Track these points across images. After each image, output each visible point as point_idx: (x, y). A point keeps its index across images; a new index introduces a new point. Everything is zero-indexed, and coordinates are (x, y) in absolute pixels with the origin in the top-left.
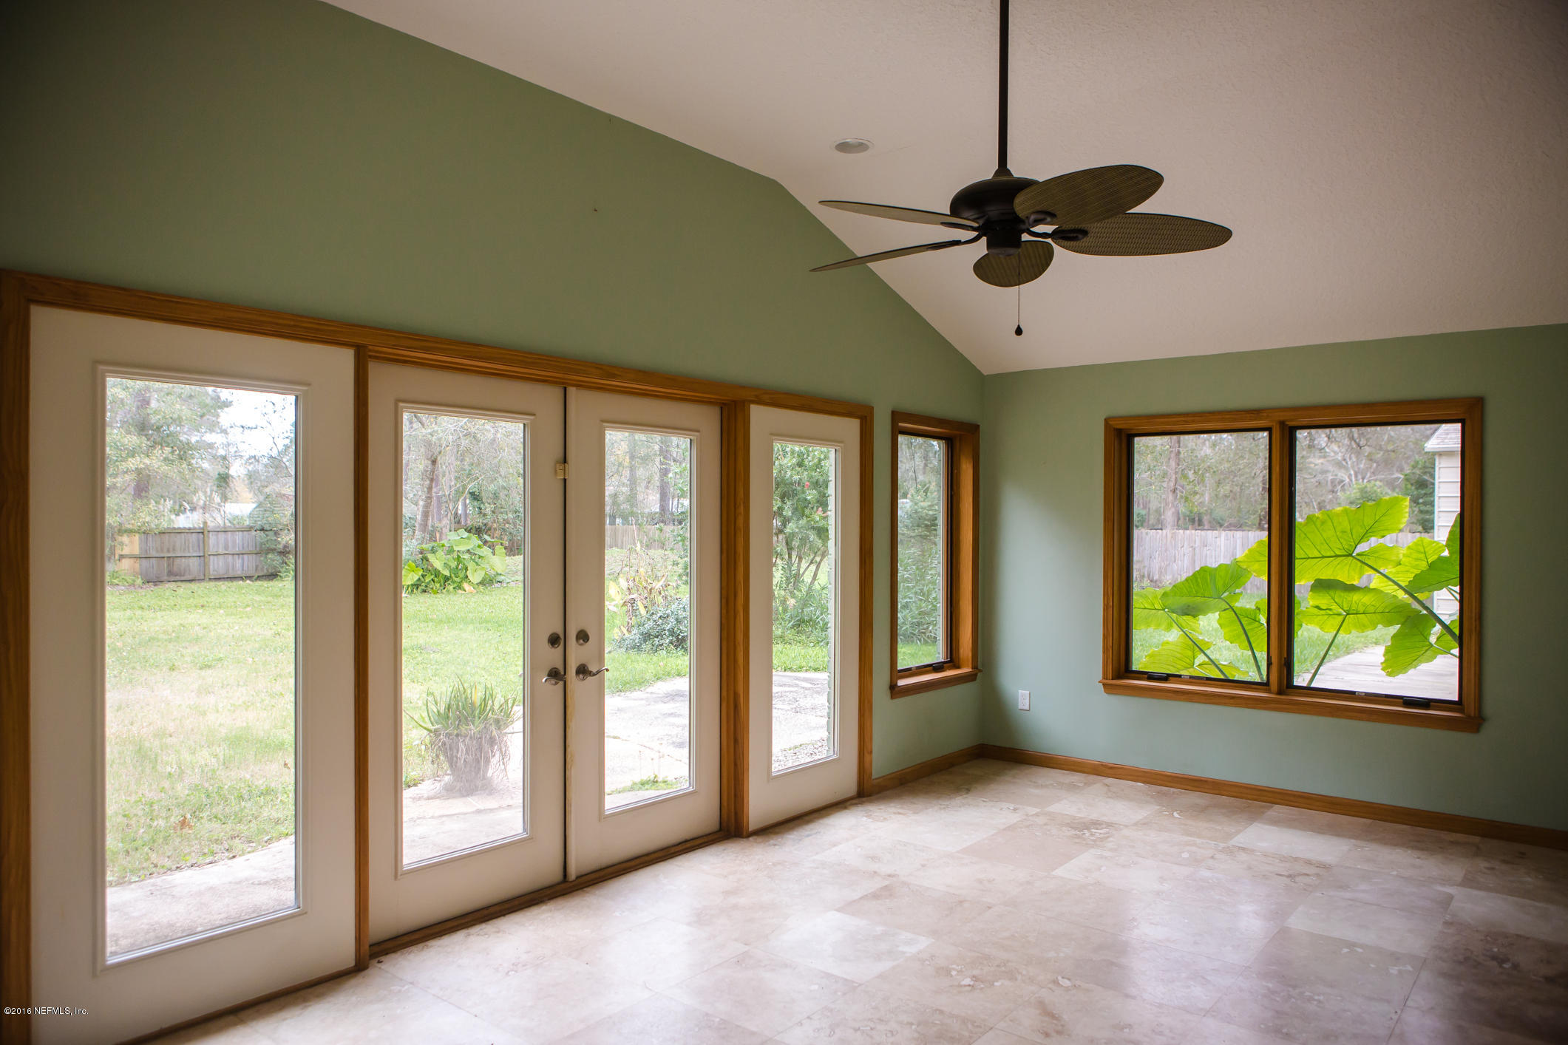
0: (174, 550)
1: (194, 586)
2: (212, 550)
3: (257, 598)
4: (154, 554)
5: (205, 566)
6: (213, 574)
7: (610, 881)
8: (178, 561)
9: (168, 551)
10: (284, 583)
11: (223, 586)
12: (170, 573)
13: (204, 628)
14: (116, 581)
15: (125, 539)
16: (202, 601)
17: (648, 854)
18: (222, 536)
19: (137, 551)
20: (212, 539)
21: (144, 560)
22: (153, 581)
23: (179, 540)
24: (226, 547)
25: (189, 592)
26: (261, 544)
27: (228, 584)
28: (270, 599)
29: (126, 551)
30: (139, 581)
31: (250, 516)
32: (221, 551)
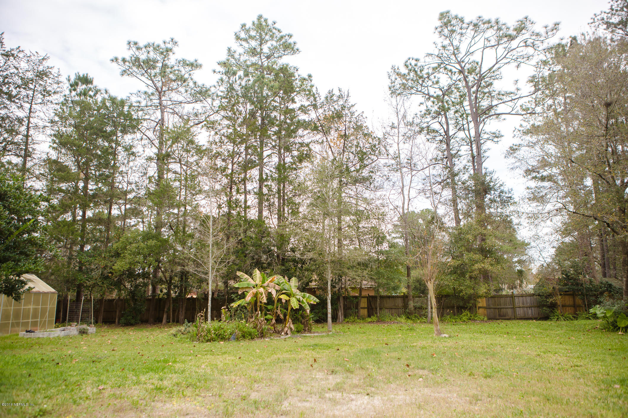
0: (500, 305)
1: (508, 322)
2: (517, 305)
3: (536, 330)
4: (492, 306)
5: (514, 313)
6: (518, 317)
8: (502, 310)
9: (498, 305)
10: (552, 322)
11: (522, 322)
12: (500, 315)
13: (502, 347)
14: (476, 319)
15: (480, 300)
16: (508, 330)
18: (521, 298)
19: (485, 305)
20: (516, 299)
21: (488, 310)
22: (492, 318)
23: (502, 300)
24: (523, 304)
25: (505, 325)
26: (540, 302)
27: (524, 321)
28: (542, 331)
29: (480, 305)
30: (486, 319)
31: (534, 289)
32: (521, 305)
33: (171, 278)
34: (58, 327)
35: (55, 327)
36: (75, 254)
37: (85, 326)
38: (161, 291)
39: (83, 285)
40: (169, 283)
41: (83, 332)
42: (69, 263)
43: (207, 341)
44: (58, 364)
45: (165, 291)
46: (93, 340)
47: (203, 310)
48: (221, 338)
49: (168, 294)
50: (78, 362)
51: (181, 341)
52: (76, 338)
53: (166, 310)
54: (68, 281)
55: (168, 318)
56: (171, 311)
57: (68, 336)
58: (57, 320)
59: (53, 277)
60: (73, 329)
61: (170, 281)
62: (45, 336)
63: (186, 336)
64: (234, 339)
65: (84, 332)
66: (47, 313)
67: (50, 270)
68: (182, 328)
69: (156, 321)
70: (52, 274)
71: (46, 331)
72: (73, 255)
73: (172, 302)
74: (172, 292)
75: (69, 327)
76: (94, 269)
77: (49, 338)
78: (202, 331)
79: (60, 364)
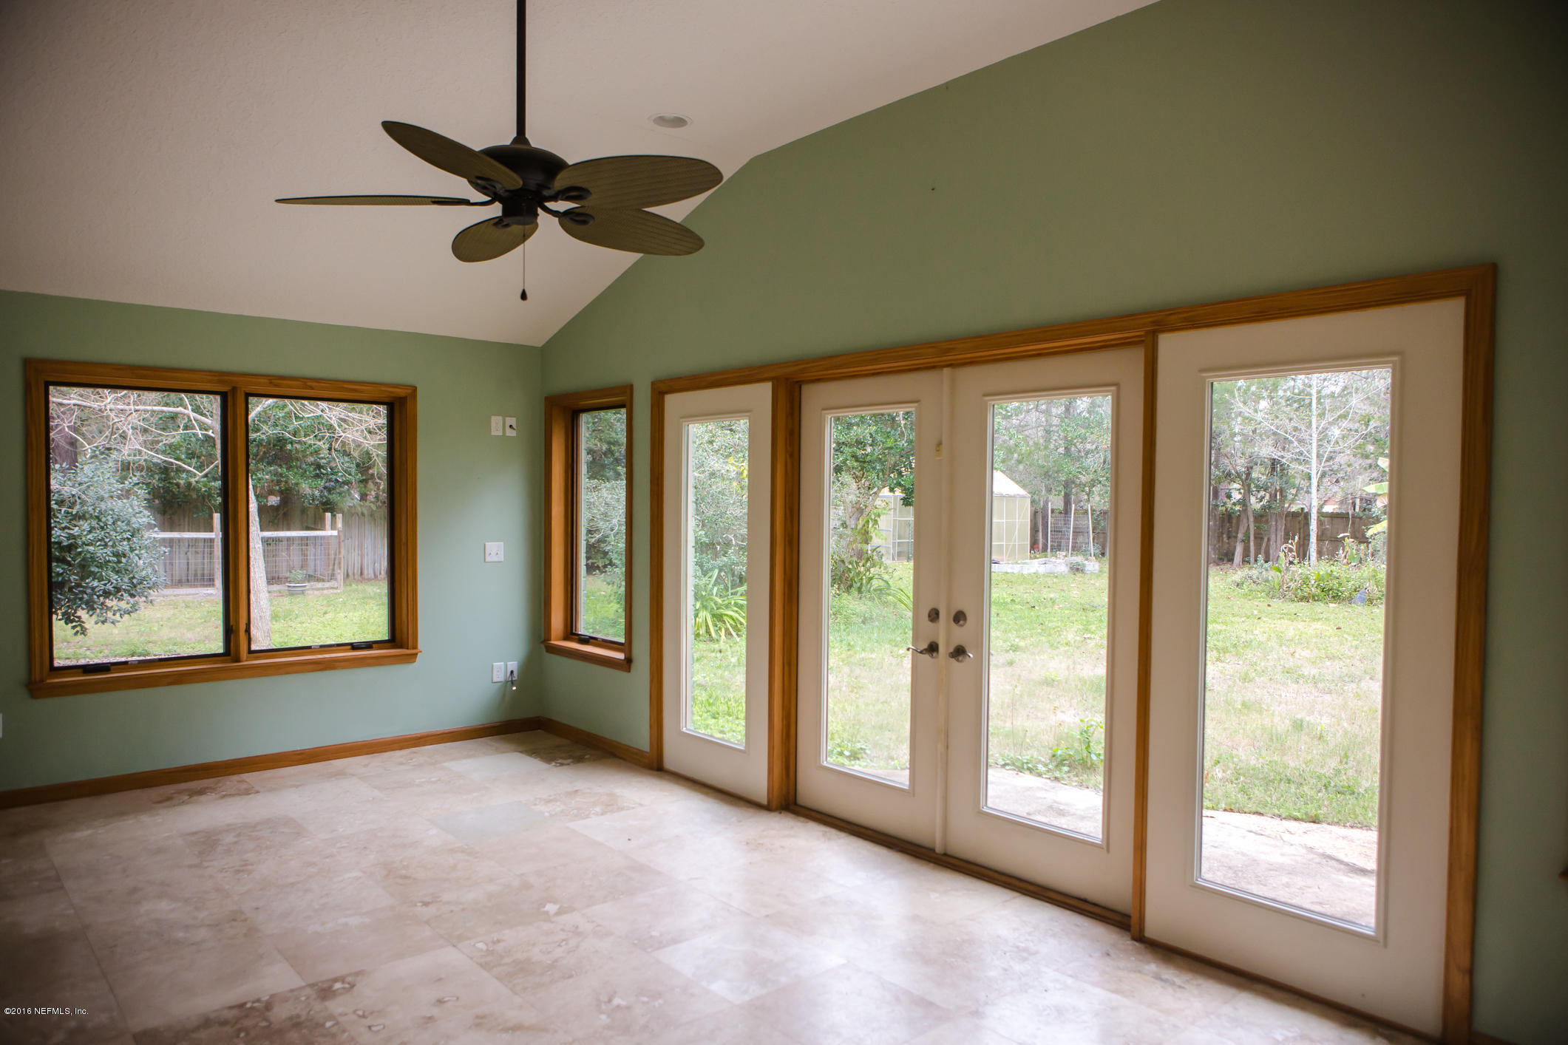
7: (949, 870)
17: (1020, 880)
33: (1249, 469)
34: (1035, 558)
35: (1031, 558)
36: (1055, 421)
37: (1079, 559)
38: (1229, 496)
39: (1073, 482)
40: (1246, 480)
41: (1076, 569)
42: (1048, 441)
43: (1301, 600)
44: (1034, 607)
45: (1237, 496)
46: (1092, 582)
47: (1293, 539)
48: (1333, 597)
49: (1244, 502)
50: (1062, 609)
51: (1249, 596)
52: (1064, 577)
53: (1240, 536)
54: (1046, 475)
55: (1246, 553)
56: (1252, 538)
57: (1050, 574)
58: (1034, 545)
59: (1021, 467)
60: (1059, 563)
61: (1248, 474)
62: (1015, 571)
63: (1260, 588)
64: (1363, 600)
65: (1078, 569)
66: (1017, 532)
67: (1016, 455)
68: (1254, 573)
69: (1221, 559)
70: (1019, 462)
71: (1017, 563)
72: (1051, 426)
73: (1251, 519)
74: (1253, 499)
75: (1053, 559)
76: (1092, 452)
77: (1023, 575)
78: (1292, 580)
79: (1036, 607)
